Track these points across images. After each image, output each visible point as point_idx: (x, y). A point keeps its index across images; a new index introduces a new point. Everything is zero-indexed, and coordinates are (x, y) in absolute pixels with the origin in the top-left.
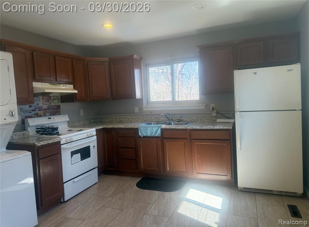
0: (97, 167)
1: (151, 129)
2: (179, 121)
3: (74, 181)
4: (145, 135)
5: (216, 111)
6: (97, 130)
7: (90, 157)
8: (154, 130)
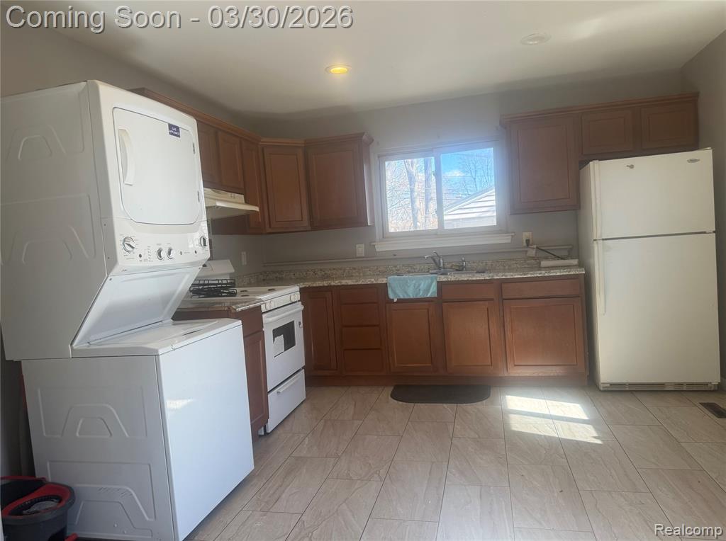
0: (303, 368)
1: (415, 284)
2: (460, 269)
3: (278, 392)
4: (402, 297)
5: (535, 246)
6: (302, 291)
7: (294, 345)
8: (423, 286)
